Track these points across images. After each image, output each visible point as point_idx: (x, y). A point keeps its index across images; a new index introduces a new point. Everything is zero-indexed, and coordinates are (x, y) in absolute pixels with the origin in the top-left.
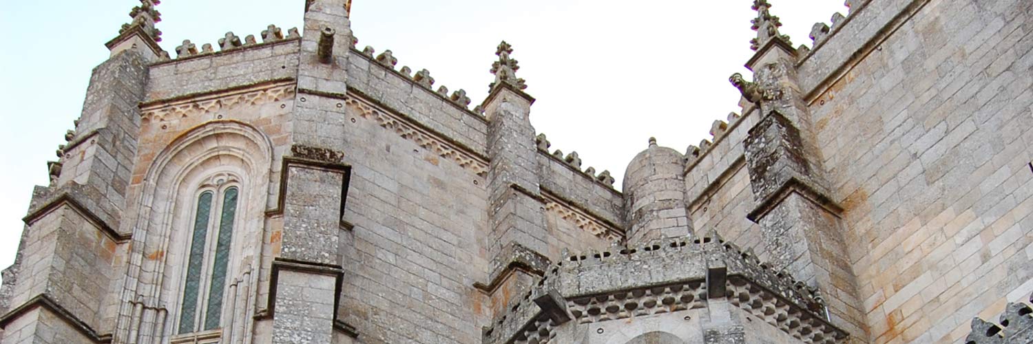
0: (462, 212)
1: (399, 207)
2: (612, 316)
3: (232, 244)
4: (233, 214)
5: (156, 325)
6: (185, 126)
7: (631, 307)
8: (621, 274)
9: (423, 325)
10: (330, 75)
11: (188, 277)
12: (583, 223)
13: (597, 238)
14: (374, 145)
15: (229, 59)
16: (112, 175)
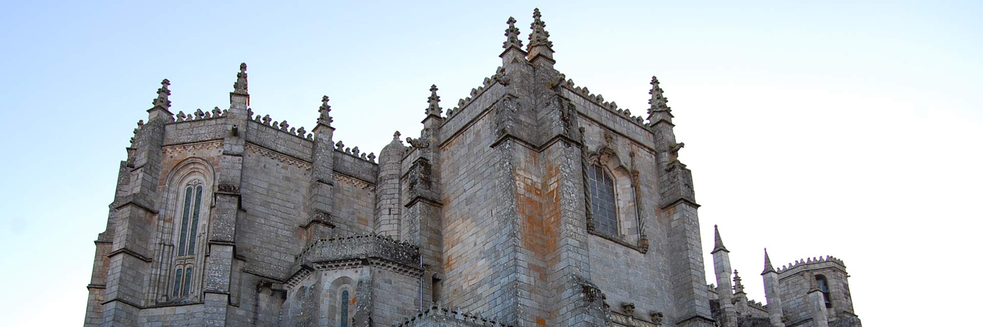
0: (297, 191)
1: (268, 195)
2: (331, 269)
3: (200, 215)
4: (200, 200)
5: (169, 252)
6: (180, 158)
7: (337, 266)
8: (337, 250)
9: (275, 250)
10: (237, 142)
11: (182, 229)
12: (356, 184)
13: (363, 190)
14: (258, 166)
15: (198, 124)
16: (150, 184)
